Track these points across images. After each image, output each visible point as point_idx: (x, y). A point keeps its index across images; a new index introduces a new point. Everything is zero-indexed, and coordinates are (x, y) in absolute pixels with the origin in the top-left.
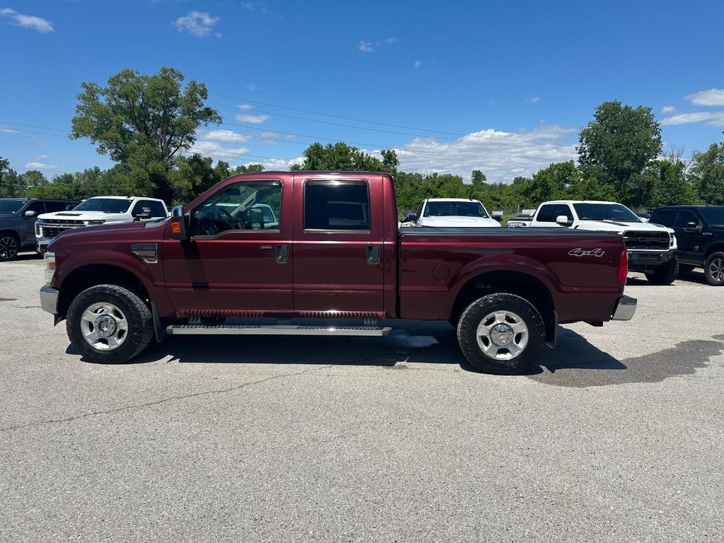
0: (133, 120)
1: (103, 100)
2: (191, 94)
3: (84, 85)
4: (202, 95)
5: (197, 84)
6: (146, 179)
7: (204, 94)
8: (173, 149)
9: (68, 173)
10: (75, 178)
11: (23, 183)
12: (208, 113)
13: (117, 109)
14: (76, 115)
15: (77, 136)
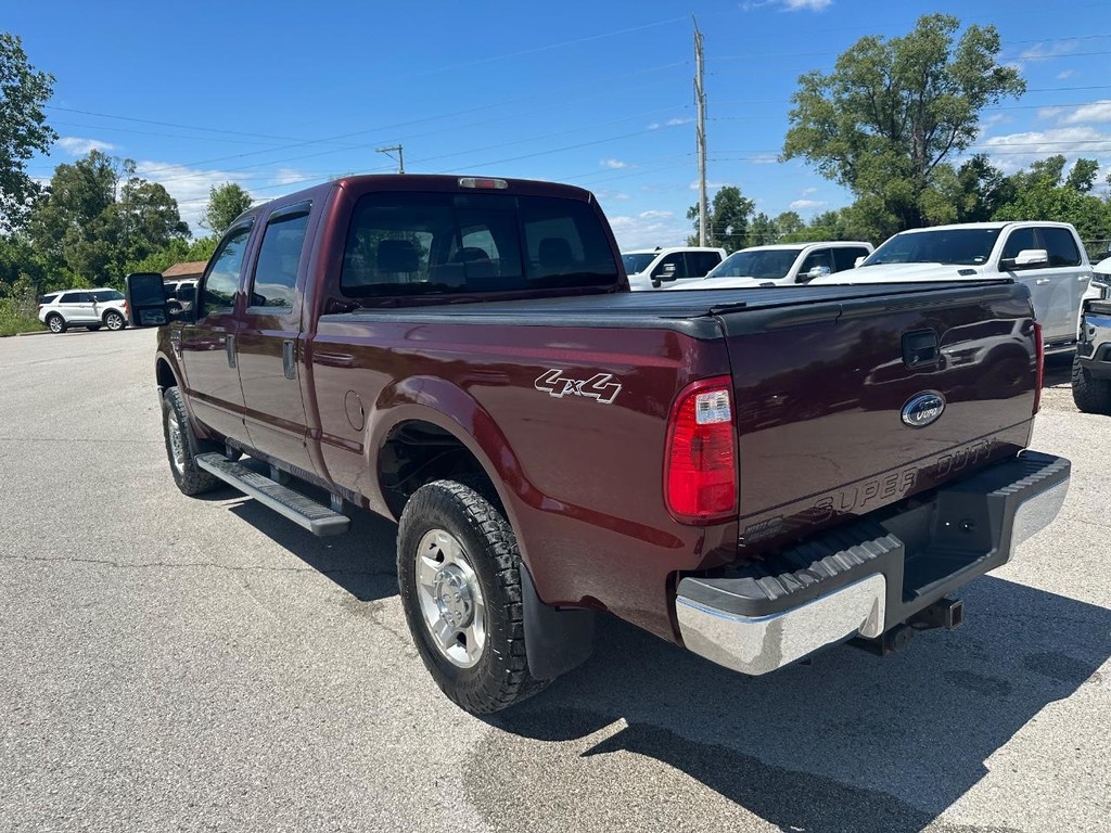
0: (872, 117)
1: (828, 96)
2: (969, 52)
3: (802, 80)
4: (987, 48)
5: (981, 30)
6: (879, 210)
7: (993, 46)
8: (936, 154)
9: (830, 211)
10: (840, 217)
11: (774, 231)
12: (1002, 78)
13: (851, 106)
14: (791, 127)
15: (789, 156)
